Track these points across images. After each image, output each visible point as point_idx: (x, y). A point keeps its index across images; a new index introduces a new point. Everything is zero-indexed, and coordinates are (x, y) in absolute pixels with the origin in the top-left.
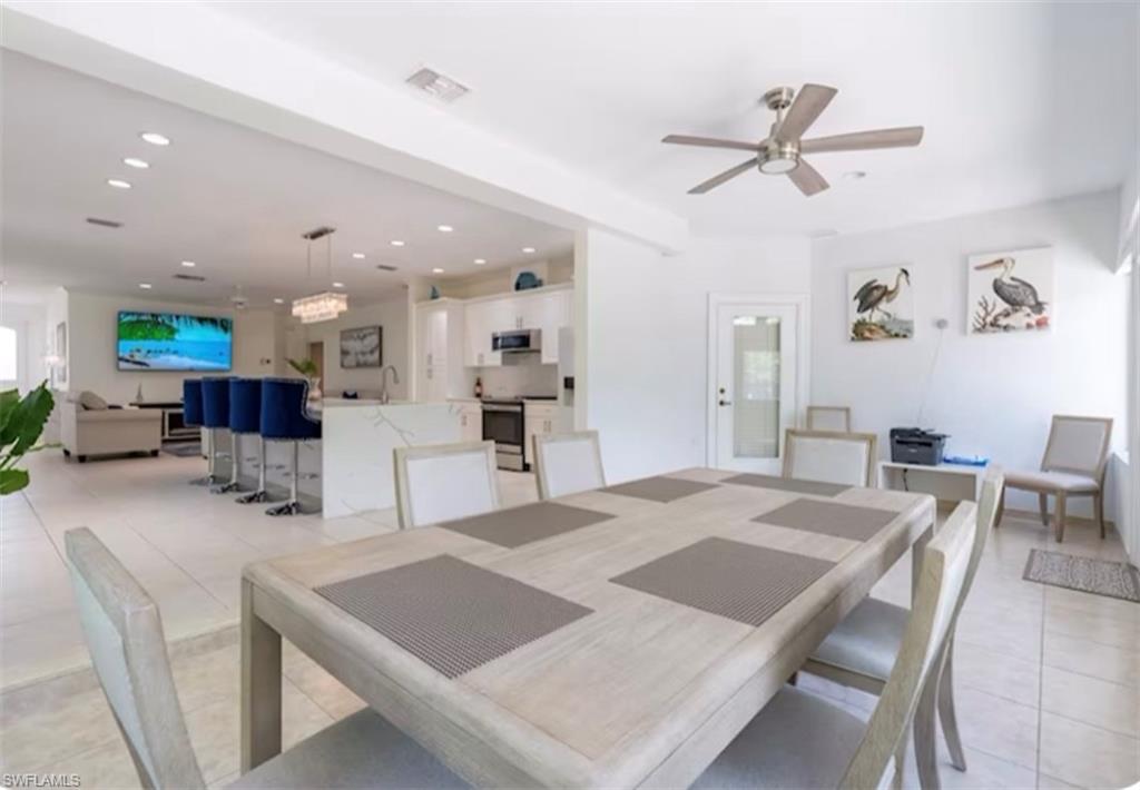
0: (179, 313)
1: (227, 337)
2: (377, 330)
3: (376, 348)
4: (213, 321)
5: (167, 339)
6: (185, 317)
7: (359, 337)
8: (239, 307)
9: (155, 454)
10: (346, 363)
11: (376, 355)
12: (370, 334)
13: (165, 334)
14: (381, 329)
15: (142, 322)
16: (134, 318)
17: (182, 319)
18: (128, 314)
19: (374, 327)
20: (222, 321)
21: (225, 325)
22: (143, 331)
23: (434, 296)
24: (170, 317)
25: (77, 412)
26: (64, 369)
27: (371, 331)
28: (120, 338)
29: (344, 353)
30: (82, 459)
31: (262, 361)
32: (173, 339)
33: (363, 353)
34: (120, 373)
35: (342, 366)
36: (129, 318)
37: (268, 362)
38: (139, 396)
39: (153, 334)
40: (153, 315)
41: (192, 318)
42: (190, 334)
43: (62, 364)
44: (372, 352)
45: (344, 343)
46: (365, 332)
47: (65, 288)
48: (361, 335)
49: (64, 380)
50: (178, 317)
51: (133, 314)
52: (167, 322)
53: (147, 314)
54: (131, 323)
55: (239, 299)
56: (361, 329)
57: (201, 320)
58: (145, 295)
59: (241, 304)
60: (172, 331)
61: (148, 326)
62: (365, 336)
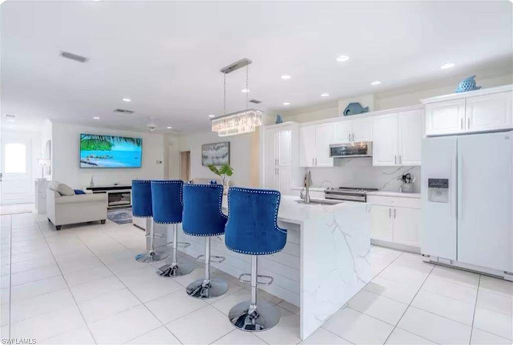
0: (113, 135)
1: (139, 149)
2: (227, 144)
3: (226, 154)
4: (132, 140)
5: (107, 150)
6: (117, 137)
7: (214, 148)
8: (152, 130)
9: (103, 222)
10: (205, 163)
11: (226, 159)
12: (223, 146)
13: (106, 146)
14: (229, 143)
15: (94, 140)
16: (89, 138)
17: (115, 139)
18: (86, 135)
19: (225, 143)
20: (137, 139)
21: (138, 142)
22: (94, 145)
23: (279, 121)
24: (109, 137)
25: (56, 197)
26: (50, 168)
27: (222, 144)
28: (81, 149)
29: (204, 157)
30: (59, 228)
31: (157, 162)
32: (110, 150)
33: (217, 158)
34: (81, 169)
35: (203, 164)
36: (86, 138)
37: (161, 162)
38: (92, 183)
39: (100, 147)
40: (99, 136)
41: (120, 138)
42: (119, 147)
43: (49, 164)
44: (223, 157)
45: (204, 152)
46: (218, 145)
47: (52, 120)
48: (216, 147)
49: (50, 174)
50: (113, 137)
51: (88, 135)
52: (108, 140)
53: (97, 136)
54: (88, 140)
55: (153, 125)
56: (216, 144)
57: (126, 139)
58: (96, 124)
59: (153, 128)
60: (110, 145)
61: (97, 142)
62: (218, 148)
